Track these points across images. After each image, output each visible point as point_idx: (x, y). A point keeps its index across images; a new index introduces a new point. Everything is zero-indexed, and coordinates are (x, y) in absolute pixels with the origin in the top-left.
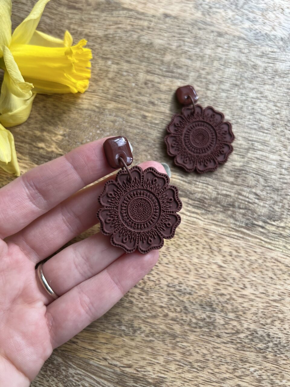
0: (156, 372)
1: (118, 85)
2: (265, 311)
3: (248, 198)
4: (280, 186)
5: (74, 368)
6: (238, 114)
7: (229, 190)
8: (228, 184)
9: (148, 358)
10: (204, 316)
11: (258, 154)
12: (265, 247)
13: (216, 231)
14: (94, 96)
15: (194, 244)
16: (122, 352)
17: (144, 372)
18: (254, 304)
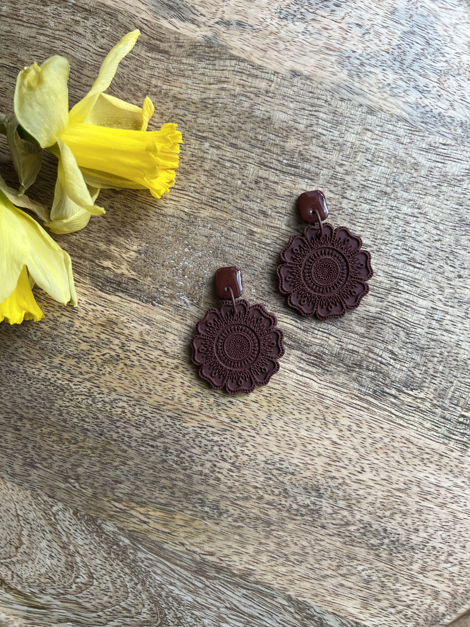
0: (243, 563)
1: (217, 181)
2: (384, 501)
3: (381, 357)
4: (427, 343)
5: (144, 552)
6: (383, 238)
7: (358, 344)
8: (356, 336)
9: (234, 546)
10: (308, 502)
11: (403, 298)
12: (395, 423)
13: (334, 397)
14: (182, 196)
15: (304, 412)
16: (203, 537)
17: (229, 561)
18: (372, 491)
